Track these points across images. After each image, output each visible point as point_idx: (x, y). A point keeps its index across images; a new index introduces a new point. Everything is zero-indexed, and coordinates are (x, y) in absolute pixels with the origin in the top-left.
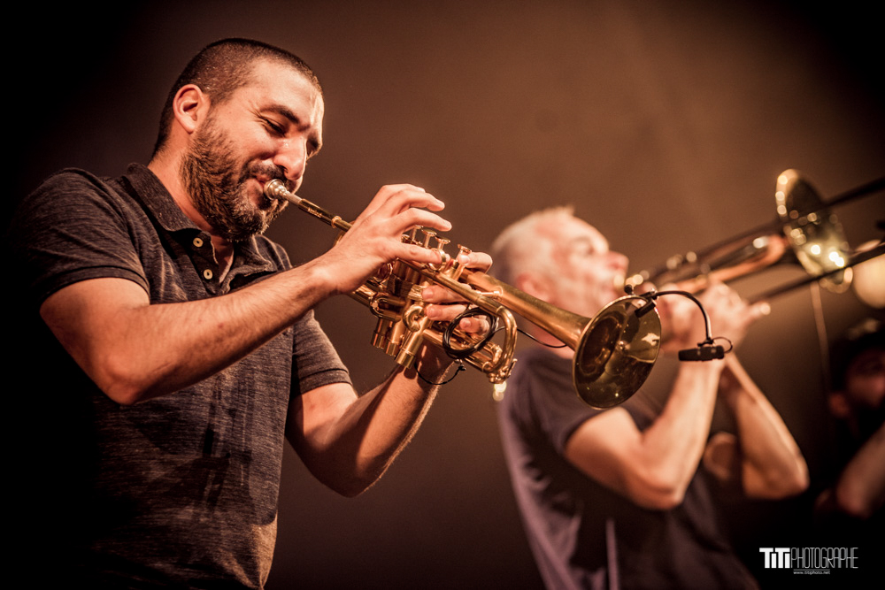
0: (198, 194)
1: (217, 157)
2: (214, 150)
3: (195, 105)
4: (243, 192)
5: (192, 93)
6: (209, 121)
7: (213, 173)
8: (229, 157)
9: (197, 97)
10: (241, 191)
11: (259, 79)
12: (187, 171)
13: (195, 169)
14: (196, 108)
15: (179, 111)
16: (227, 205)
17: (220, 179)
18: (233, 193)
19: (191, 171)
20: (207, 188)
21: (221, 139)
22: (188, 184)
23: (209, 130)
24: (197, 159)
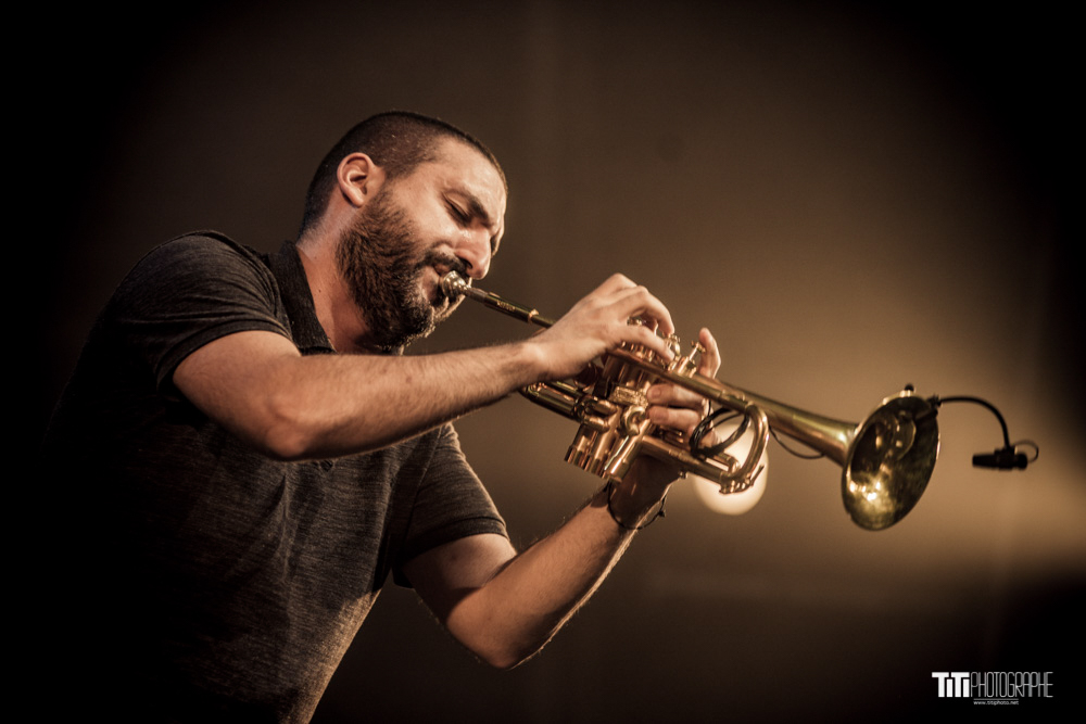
0: (357, 278)
1: (390, 236)
2: (388, 228)
3: (364, 177)
4: (418, 280)
5: (361, 163)
6: (383, 195)
7: (383, 254)
8: (407, 239)
9: (366, 168)
10: (417, 277)
11: (449, 157)
12: (347, 251)
13: (357, 249)
14: (365, 181)
15: (345, 179)
16: (395, 292)
17: (391, 261)
18: (407, 278)
19: (352, 251)
20: (371, 272)
21: (397, 217)
22: (346, 267)
23: (382, 205)
24: (363, 238)
